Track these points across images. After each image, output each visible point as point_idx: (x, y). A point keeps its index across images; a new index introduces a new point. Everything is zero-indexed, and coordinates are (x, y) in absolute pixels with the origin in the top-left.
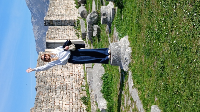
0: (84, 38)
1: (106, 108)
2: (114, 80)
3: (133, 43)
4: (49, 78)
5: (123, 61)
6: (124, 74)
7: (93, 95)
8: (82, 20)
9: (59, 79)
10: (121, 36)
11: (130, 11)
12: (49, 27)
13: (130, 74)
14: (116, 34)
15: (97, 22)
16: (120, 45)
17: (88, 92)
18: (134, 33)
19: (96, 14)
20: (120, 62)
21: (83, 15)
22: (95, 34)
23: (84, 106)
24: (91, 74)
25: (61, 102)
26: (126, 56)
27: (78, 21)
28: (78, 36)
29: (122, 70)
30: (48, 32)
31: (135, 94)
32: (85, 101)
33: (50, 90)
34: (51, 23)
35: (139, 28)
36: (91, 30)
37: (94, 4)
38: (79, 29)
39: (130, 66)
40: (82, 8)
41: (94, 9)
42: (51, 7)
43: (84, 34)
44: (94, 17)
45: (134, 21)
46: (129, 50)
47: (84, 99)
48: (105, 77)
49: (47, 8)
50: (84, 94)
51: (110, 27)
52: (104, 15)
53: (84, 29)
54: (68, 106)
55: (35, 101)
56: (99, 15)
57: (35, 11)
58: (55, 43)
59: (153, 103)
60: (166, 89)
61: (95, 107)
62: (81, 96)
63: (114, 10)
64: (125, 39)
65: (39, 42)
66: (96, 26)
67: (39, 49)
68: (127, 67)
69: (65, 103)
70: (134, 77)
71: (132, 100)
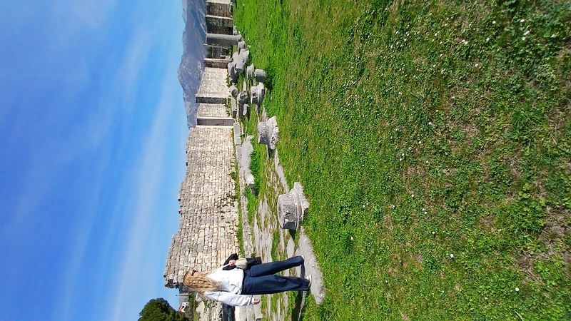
0: (234, 117)
1: (253, 183)
2: (262, 158)
3: (280, 124)
4: (199, 154)
5: (271, 140)
6: (271, 152)
7: (241, 171)
8: (232, 99)
9: (209, 155)
10: (269, 117)
11: (279, 93)
12: (201, 104)
13: (277, 152)
14: (265, 114)
15: (247, 101)
16: (268, 124)
17: (237, 168)
18: (282, 114)
19: (246, 94)
20: (268, 140)
21: (234, 94)
22: (245, 113)
23: (233, 181)
24: (240, 151)
25: (211, 176)
26: (273, 136)
27: (229, 99)
28: (229, 114)
29: (269, 148)
30: (199, 109)
31: (280, 171)
32: (234, 176)
33: (200, 165)
34: (202, 100)
35: (286, 110)
36: (241, 109)
37: (245, 83)
38: (230, 107)
39: (276, 145)
40: (233, 87)
41: (245, 89)
42: (203, 85)
43: (235, 113)
44: (245, 96)
45: (282, 103)
46: (276, 130)
47: (232, 174)
48: (254, 154)
49: (199, 84)
50: (233, 170)
51: (259, 107)
52: (253, 95)
53: (235, 107)
54: (217, 181)
55: (186, 176)
56: (249, 95)
57: (187, 87)
58: (206, 120)
59: (296, 180)
60: (308, 167)
61: (243, 183)
62: (231, 171)
63: (263, 91)
64: (274, 118)
65: (190, 118)
66: (246, 106)
67: (191, 125)
68: (274, 146)
69: (214, 178)
70: (280, 155)
71: (277, 176)
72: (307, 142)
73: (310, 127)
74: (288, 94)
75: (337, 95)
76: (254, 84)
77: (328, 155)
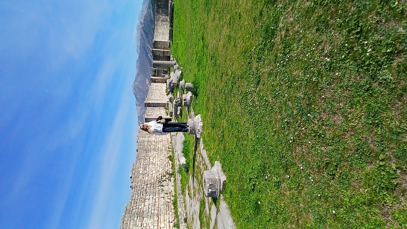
0: (171, 116)
1: (185, 163)
2: (191, 144)
3: (203, 120)
4: (146, 143)
5: (197, 131)
6: (197, 140)
7: (176, 155)
8: (170, 103)
9: (153, 143)
10: (196, 115)
11: (202, 98)
12: (148, 108)
13: (201, 140)
14: (192, 113)
15: (180, 105)
16: (195, 120)
17: (173, 153)
18: (204, 113)
19: (179, 100)
20: (195, 131)
21: (171, 100)
22: (178, 113)
23: (170, 162)
24: (175, 140)
25: (154, 159)
26: (199, 128)
27: (167, 104)
28: (167, 114)
29: (196, 137)
30: (147, 111)
31: (204, 154)
32: (171, 158)
33: (147, 151)
34: (149, 105)
35: (208, 110)
36: (176, 110)
37: (178, 93)
38: (168, 109)
39: (201, 135)
40: (170, 96)
41: (178, 96)
42: (149, 94)
43: (172, 113)
44: (178, 101)
45: (205, 105)
46: (201, 124)
47: (170, 157)
48: (185, 142)
49: (147, 94)
50: (170, 154)
51: (188, 108)
52: (185, 100)
53: (171, 109)
54: (159, 162)
55: (136, 159)
56: (181, 100)
57: (138, 97)
58: (151, 118)
59: (216, 159)
60: (225, 150)
61: (178, 163)
62: (168, 155)
63: (191, 97)
64: (199, 116)
65: (140, 118)
66: (179, 108)
67: (141, 122)
68: (199, 135)
69: (157, 160)
70: (204, 142)
71: (202, 157)
72: (223, 132)
73: (224, 121)
74: (209, 99)
75: (242, 98)
76: (185, 93)
77: (239, 140)
